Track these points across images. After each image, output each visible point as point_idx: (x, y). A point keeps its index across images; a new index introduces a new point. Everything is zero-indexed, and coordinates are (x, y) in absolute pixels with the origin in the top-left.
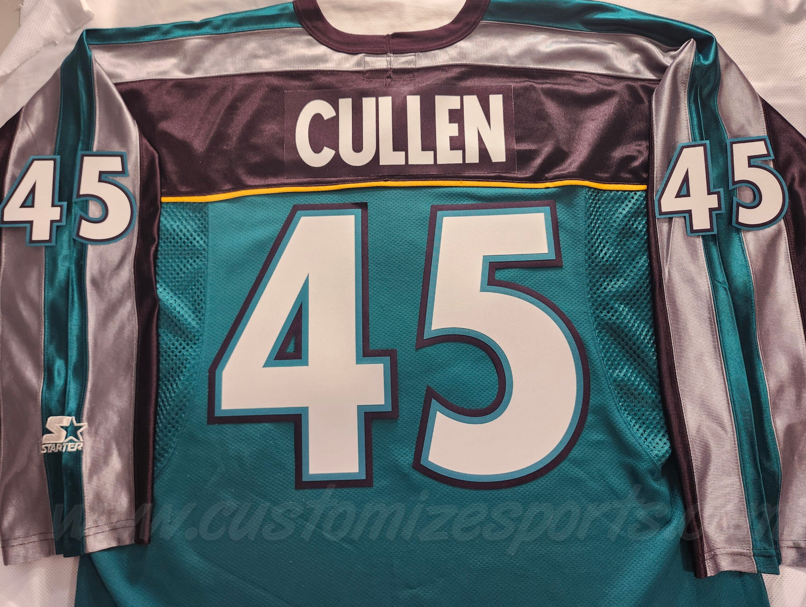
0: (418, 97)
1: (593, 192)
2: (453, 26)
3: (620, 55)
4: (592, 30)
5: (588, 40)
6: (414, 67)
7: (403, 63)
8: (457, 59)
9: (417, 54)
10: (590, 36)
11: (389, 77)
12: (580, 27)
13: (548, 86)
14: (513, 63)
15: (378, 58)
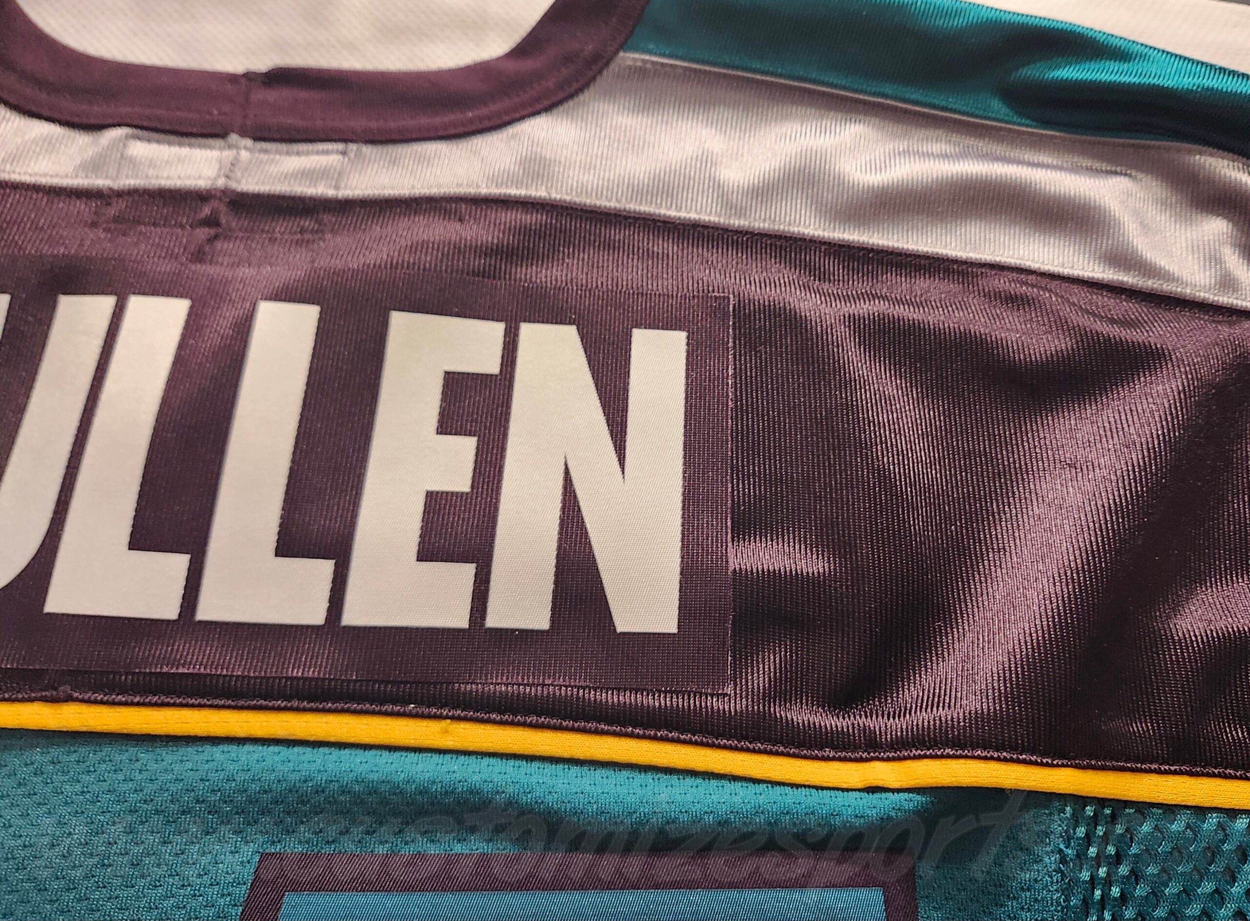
0: (310, 314)
1: (1095, 820)
2: (513, 66)
3: (1161, 219)
4: (1045, 123)
5: (1029, 156)
6: (331, 193)
7: (287, 176)
8: (513, 180)
9: (353, 147)
10: (1037, 143)
11: (212, 222)
12: (997, 106)
13: (878, 307)
14: (741, 212)
15: (185, 151)
